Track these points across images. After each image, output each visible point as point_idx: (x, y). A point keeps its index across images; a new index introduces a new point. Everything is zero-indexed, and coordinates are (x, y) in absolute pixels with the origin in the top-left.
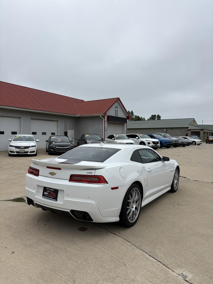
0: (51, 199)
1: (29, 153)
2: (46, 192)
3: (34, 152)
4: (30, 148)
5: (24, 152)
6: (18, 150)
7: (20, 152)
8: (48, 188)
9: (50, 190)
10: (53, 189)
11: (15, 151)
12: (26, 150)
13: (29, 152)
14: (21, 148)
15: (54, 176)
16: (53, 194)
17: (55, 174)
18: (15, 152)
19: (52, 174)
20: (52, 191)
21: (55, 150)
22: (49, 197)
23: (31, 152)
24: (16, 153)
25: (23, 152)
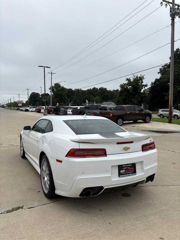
0: (131, 174)
2: (122, 170)
8: (124, 165)
9: (127, 167)
10: (130, 164)
15: (129, 151)
16: (131, 169)
17: (129, 148)
19: (126, 149)
20: (129, 166)
22: (128, 174)
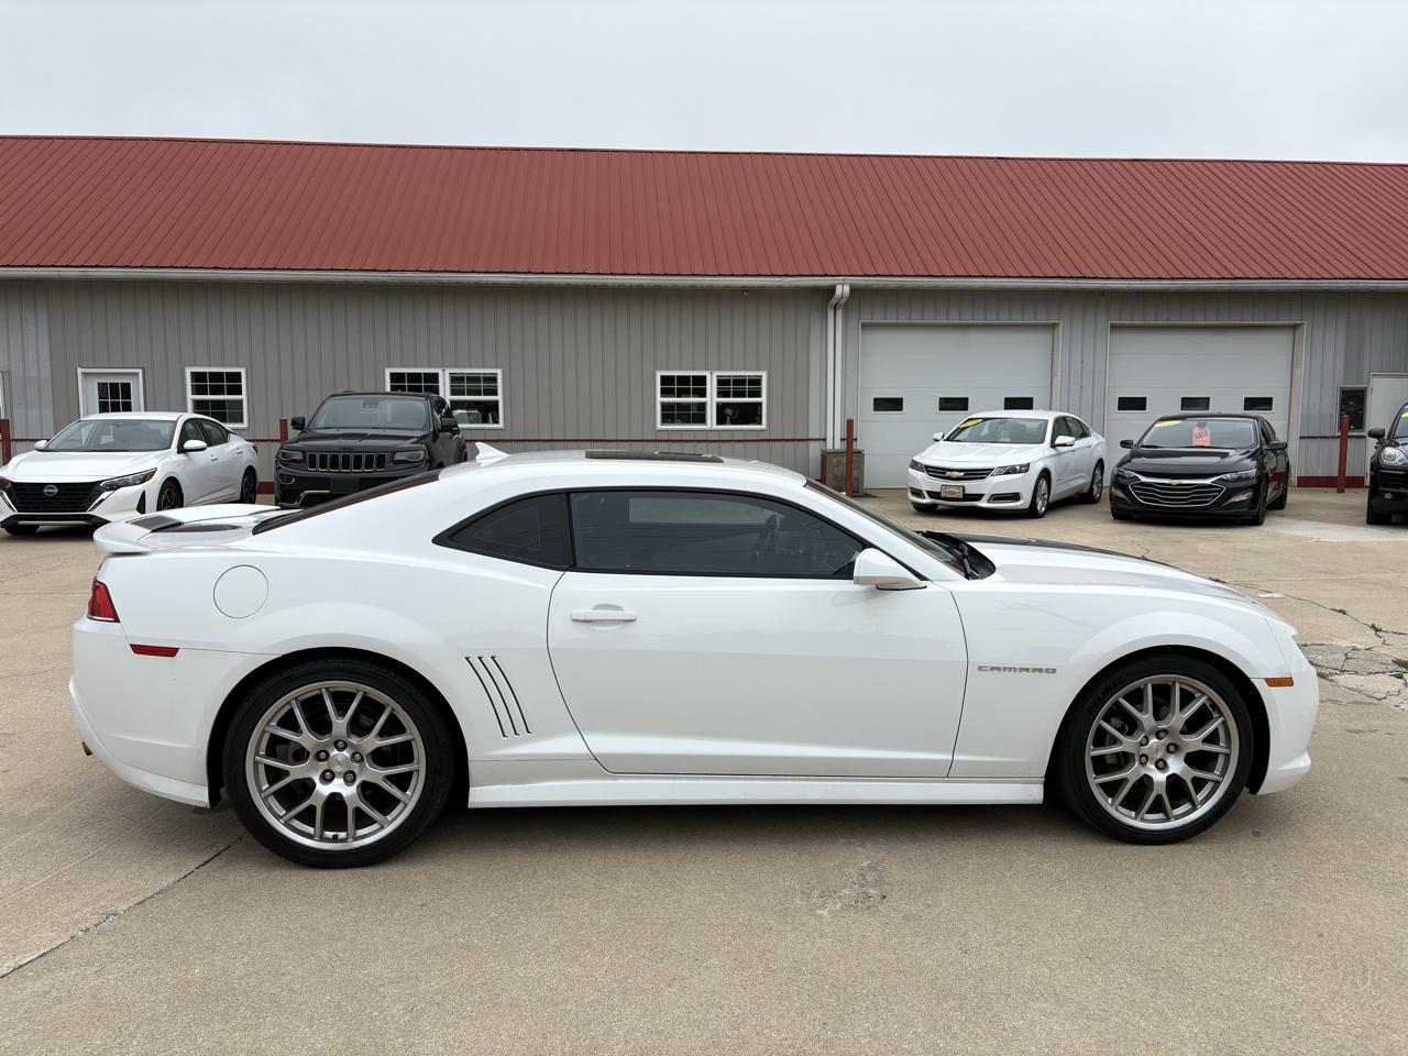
1: (983, 504)
3: (1015, 497)
4: (990, 478)
5: (961, 496)
6: (936, 484)
7: (943, 495)
11: (924, 488)
12: (972, 487)
13: (985, 498)
14: (948, 473)
18: (926, 494)
21: (1129, 494)
23: (996, 498)
24: (927, 500)
25: (955, 496)
